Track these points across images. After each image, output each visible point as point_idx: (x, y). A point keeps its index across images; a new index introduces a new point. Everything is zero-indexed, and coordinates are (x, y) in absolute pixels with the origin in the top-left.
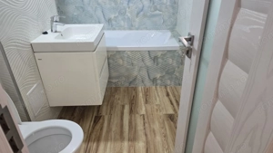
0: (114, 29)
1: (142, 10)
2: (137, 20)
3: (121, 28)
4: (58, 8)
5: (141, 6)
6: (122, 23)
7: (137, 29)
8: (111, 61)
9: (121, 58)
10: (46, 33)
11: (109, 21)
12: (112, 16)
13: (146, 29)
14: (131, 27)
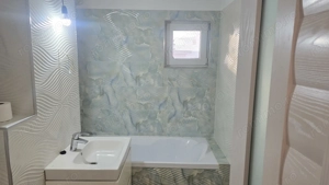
0: (142, 135)
1: (174, 115)
2: (169, 125)
3: (149, 133)
4: (82, 111)
5: (173, 111)
6: (152, 128)
7: (169, 135)
8: (135, 180)
9: (148, 176)
10: (63, 153)
11: (137, 125)
12: (141, 120)
13: (179, 135)
14: (161, 133)
